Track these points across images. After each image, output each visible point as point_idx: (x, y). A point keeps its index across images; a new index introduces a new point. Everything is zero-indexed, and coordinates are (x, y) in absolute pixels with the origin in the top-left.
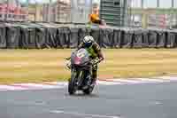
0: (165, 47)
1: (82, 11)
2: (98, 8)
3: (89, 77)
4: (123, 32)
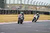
0: (16, 14)
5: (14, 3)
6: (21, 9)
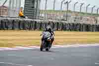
1: (15, 11)
2: (23, 9)
5: (54, 8)
6: (66, 20)
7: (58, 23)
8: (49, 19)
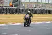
1: (7, 3)
3: (29, 22)
4: (19, 9)
7: (32, 9)
8: (27, 7)
